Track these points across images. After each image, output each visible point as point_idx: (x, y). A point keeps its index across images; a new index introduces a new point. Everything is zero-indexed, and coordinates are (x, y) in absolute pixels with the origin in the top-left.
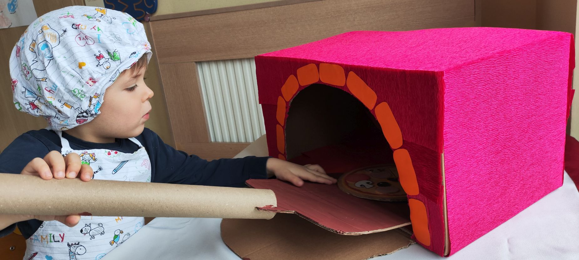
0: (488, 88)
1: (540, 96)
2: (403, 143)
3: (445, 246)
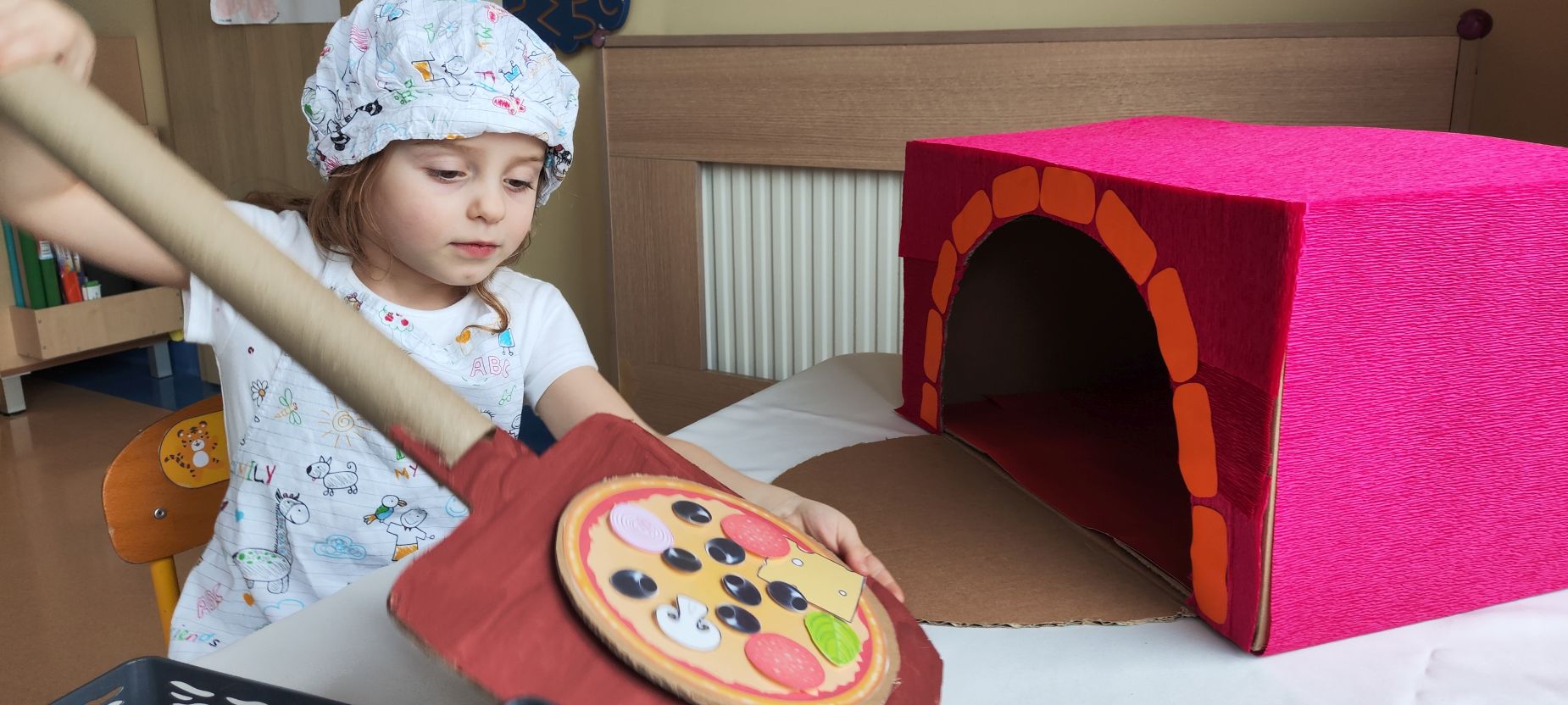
2: (1198, 370)
3: (1257, 628)
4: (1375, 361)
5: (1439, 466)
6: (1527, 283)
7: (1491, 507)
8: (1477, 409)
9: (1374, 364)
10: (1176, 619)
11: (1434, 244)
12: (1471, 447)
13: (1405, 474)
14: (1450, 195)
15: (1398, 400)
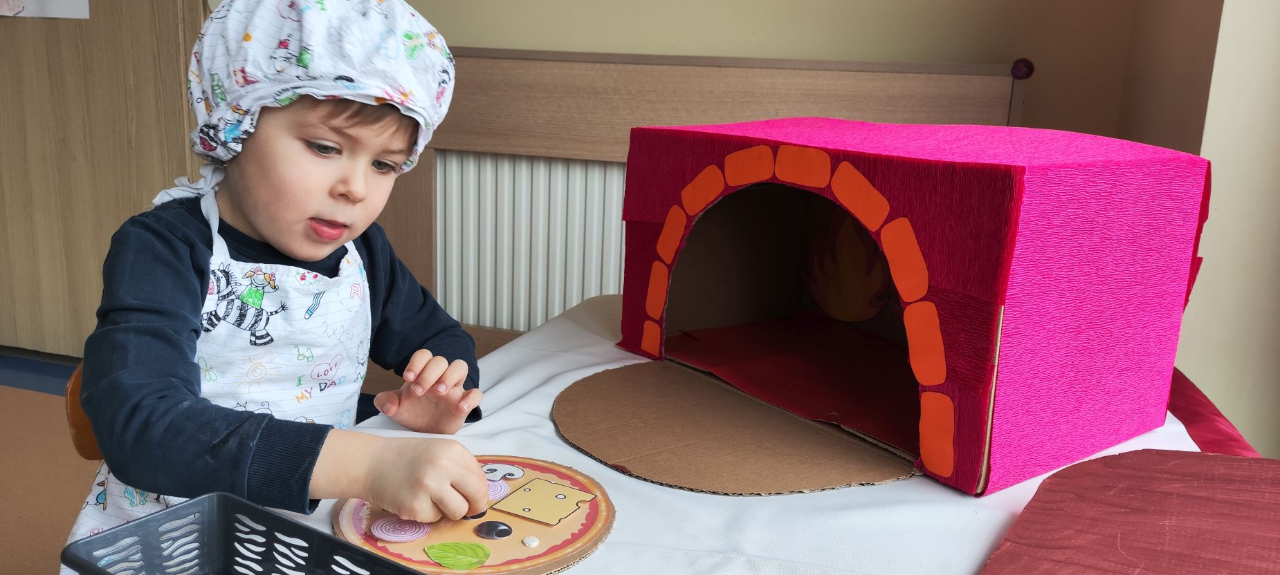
0: (1081, 215)
1: (1151, 253)
2: (928, 292)
3: (981, 476)
4: (1052, 281)
5: (1078, 355)
6: (1127, 228)
7: (1103, 383)
8: (1100, 315)
9: (1052, 283)
10: (910, 477)
11: (1086, 199)
12: (1096, 342)
13: (1061, 361)
14: (1094, 166)
15: (1061, 309)
